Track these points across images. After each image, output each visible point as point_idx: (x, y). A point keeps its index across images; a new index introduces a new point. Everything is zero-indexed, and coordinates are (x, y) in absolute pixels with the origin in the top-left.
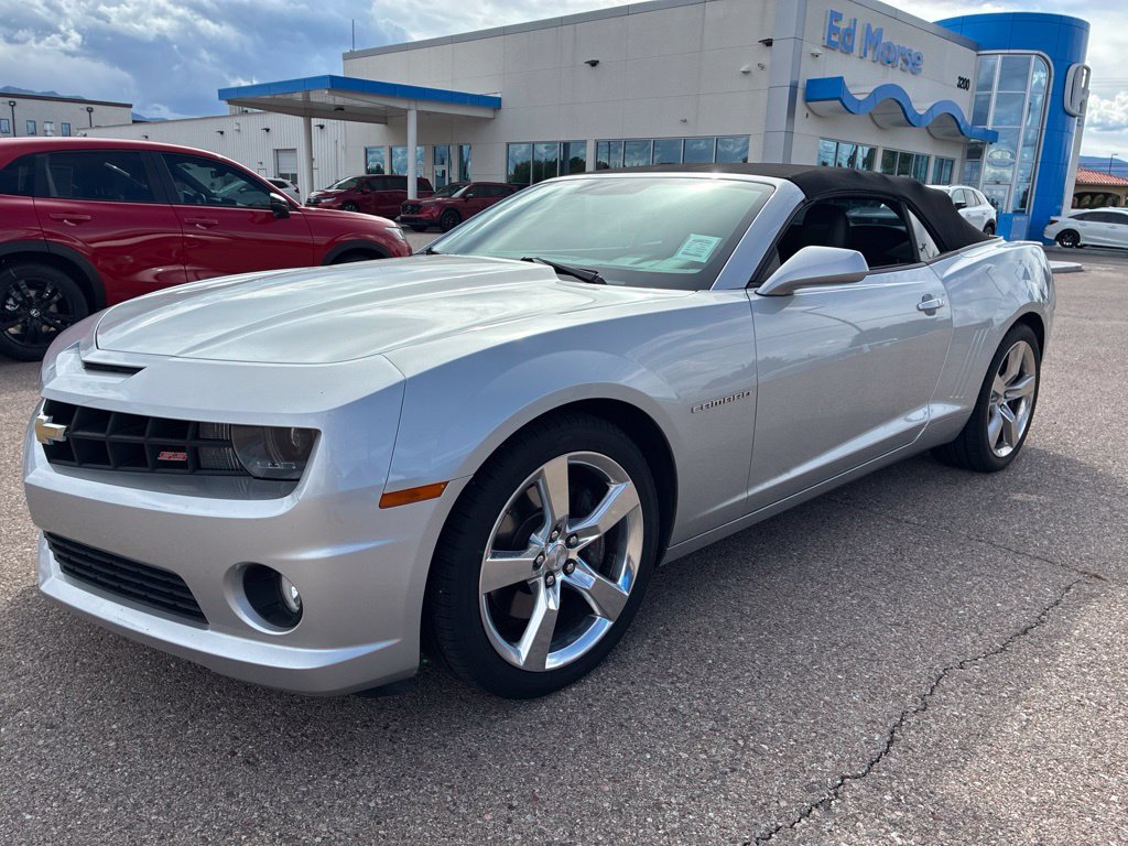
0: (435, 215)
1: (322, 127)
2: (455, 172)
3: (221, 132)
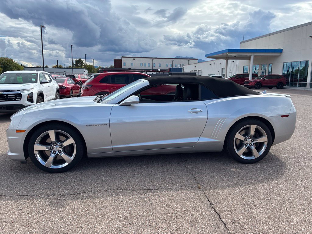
0: (253, 84)
1: (233, 61)
2: (267, 72)
3: (211, 65)
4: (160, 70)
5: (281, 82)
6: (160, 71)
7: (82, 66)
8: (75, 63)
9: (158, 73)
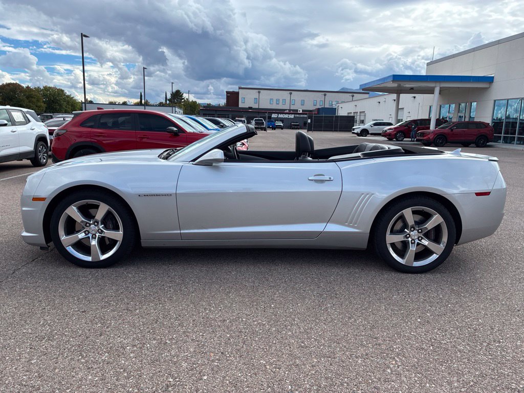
0: (430, 138)
1: (415, 97)
2: (467, 115)
3: (379, 102)
4: (301, 110)
5: (483, 135)
6: (301, 112)
7: (180, 102)
8: (169, 96)
9: (298, 116)
